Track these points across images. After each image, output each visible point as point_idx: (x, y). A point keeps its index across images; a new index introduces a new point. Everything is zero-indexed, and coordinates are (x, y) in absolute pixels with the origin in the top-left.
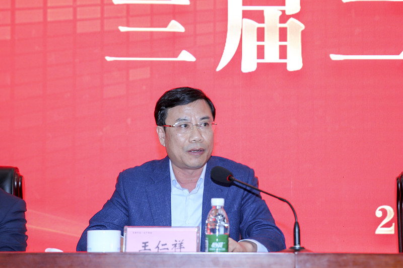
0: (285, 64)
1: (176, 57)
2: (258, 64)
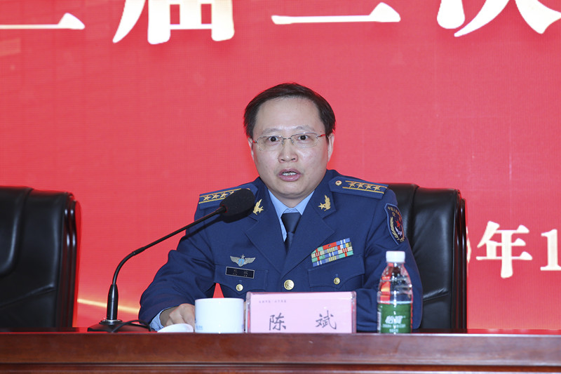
0: (209, 31)
1: (56, 22)
2: (172, 32)
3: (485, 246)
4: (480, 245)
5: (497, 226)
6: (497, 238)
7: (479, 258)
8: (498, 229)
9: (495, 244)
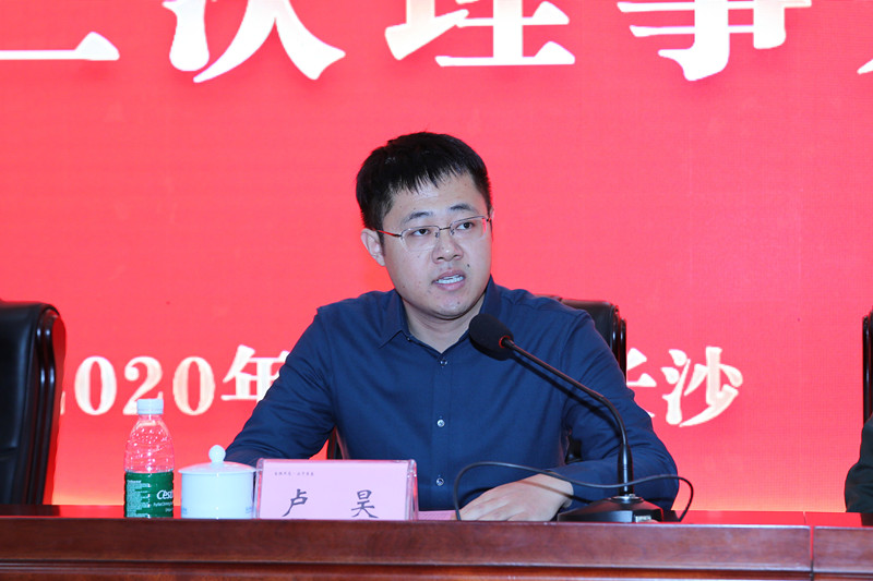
3: (233, 381)
4: (227, 379)
5: (251, 351)
6: (251, 369)
7: (225, 398)
8: (254, 356)
9: (248, 378)
